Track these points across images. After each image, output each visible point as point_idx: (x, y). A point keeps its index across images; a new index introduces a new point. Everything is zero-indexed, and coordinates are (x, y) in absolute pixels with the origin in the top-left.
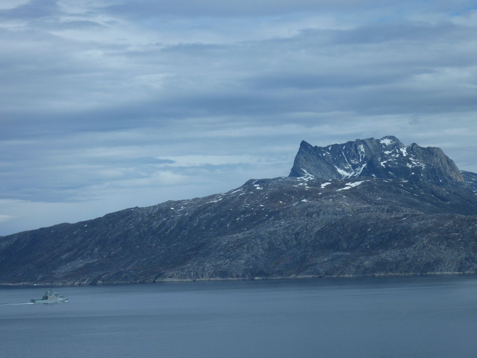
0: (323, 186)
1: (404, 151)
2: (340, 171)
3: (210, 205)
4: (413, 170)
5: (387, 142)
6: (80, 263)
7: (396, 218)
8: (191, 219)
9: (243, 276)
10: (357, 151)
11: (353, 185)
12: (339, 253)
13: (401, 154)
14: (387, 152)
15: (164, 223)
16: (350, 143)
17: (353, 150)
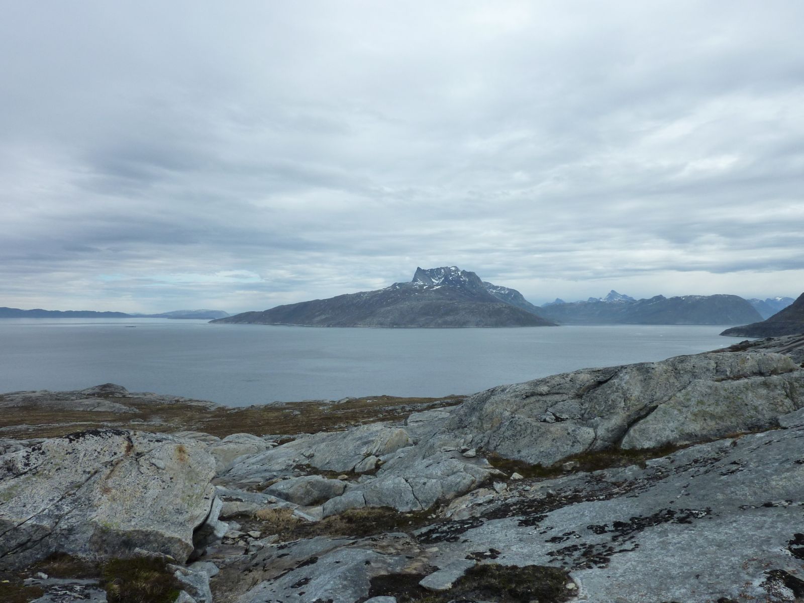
0: (425, 287)
1: (459, 273)
2: (433, 280)
3: (377, 294)
4: (463, 281)
5: (453, 269)
6: (323, 317)
7: (453, 303)
8: (370, 300)
9: (389, 325)
10: (440, 272)
11: (437, 288)
12: (428, 317)
13: (458, 274)
14: (453, 273)
15: (358, 301)
16: (438, 268)
17: (439, 271)
